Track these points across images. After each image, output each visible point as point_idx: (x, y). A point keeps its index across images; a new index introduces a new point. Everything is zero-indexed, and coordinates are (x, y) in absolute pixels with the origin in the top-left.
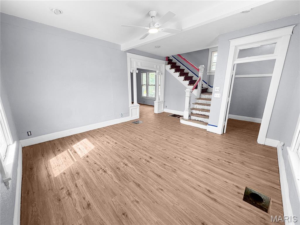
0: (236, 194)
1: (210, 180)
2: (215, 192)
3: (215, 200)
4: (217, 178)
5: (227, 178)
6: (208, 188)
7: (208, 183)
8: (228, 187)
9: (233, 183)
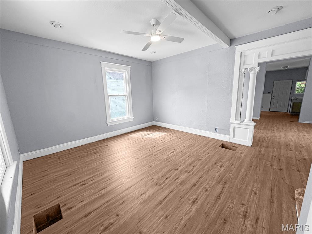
0: (67, 202)
1: (92, 189)
2: (80, 188)
3: (75, 185)
4: (90, 196)
5: (85, 205)
6: (86, 185)
7: (91, 186)
8: (77, 199)
9: (77, 207)
